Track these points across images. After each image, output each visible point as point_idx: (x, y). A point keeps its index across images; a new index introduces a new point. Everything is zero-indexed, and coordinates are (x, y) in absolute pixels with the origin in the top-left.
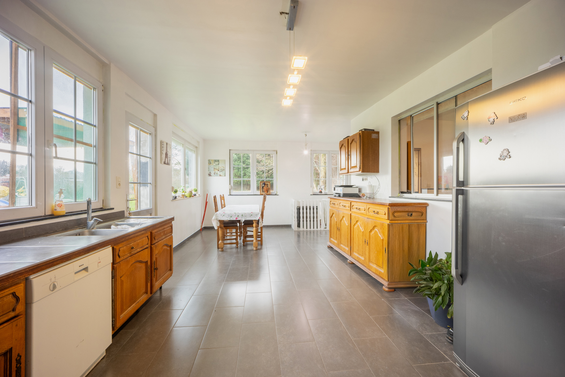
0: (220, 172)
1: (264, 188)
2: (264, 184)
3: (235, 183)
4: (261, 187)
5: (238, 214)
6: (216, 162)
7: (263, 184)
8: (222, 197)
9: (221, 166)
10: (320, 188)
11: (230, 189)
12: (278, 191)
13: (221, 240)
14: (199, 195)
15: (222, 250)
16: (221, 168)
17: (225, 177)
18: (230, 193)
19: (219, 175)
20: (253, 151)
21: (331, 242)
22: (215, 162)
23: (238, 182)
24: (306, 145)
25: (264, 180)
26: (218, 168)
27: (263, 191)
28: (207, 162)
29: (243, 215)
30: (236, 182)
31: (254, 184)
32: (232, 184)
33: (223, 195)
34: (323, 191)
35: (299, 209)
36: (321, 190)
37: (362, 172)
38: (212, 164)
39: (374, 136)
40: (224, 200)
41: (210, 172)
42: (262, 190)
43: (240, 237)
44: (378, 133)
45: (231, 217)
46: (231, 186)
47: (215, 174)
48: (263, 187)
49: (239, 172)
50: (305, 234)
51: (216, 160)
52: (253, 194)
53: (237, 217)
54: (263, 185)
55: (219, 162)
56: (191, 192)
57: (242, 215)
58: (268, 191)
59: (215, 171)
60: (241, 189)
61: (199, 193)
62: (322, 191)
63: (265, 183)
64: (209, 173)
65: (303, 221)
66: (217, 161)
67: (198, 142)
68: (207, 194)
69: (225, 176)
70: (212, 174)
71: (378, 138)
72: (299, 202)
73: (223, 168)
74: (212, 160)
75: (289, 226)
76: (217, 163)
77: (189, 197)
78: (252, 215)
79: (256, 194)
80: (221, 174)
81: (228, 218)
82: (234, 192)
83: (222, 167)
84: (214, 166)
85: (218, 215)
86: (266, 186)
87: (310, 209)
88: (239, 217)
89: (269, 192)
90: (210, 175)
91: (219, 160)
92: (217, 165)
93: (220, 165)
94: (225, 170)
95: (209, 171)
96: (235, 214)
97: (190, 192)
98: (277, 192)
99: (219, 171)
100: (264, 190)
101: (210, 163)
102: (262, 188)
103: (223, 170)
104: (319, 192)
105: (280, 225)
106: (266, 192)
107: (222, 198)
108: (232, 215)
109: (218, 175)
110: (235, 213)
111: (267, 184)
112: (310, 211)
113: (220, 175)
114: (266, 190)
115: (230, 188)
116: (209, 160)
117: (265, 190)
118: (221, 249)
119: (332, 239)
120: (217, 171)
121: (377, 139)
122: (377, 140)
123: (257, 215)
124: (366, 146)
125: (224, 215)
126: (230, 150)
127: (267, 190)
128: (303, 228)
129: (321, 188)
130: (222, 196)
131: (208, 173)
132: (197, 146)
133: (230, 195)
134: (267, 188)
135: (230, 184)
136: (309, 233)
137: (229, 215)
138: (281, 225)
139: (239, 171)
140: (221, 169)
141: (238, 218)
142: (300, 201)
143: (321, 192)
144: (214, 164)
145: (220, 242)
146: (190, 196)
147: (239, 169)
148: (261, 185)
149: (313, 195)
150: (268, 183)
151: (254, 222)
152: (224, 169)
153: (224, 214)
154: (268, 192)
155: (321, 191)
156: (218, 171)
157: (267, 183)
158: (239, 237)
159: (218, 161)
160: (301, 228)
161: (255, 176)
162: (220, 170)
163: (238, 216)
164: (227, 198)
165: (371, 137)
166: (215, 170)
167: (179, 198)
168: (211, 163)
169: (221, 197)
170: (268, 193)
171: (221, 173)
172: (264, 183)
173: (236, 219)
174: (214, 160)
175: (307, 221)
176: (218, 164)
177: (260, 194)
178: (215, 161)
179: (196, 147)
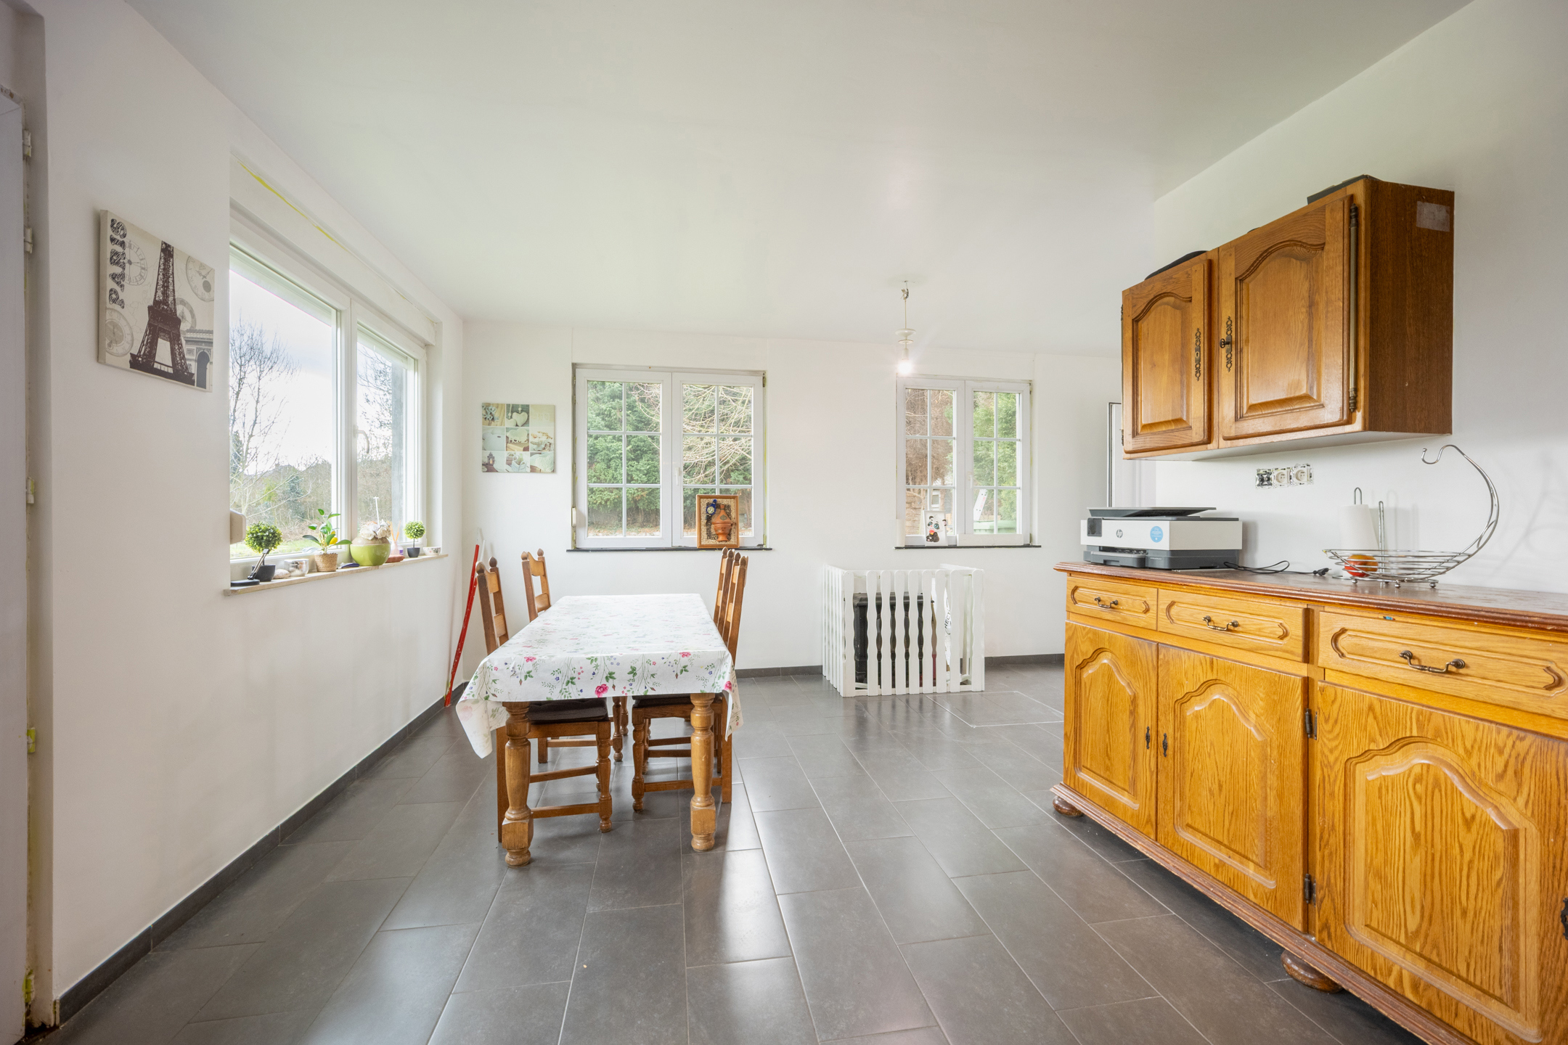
0: (532, 454)
1: (713, 520)
2: (716, 505)
3: (598, 507)
4: (704, 517)
5: (608, 662)
6: (515, 414)
7: (708, 505)
8: (532, 565)
9: (537, 429)
10: (929, 521)
11: (574, 528)
12: (768, 534)
13: (514, 805)
14: (437, 551)
15: (520, 860)
16: (536, 440)
17: (553, 475)
18: (574, 541)
19: (529, 470)
20: (672, 370)
21: (1076, 788)
22: (512, 412)
23: (606, 502)
24: (907, 335)
25: (713, 490)
26: (523, 439)
27: (709, 535)
28: (479, 413)
29: (639, 672)
30: (601, 503)
31: (671, 504)
32: (583, 506)
33: (541, 553)
34: (941, 535)
35: (861, 608)
36: (936, 530)
37: (1365, 429)
38: (497, 422)
39: (1428, 216)
40: (545, 575)
41: (491, 456)
42: (704, 529)
43: (618, 750)
44: (1445, 199)
45: (571, 681)
46: (579, 514)
47: (513, 462)
48: (709, 518)
49: (611, 471)
50: (886, 710)
51: (517, 406)
52: (670, 546)
53: (604, 682)
54: (711, 510)
55: (528, 413)
56: (381, 541)
57: (633, 671)
58: (729, 534)
59: (513, 452)
60: (621, 527)
61: (439, 542)
62: (939, 535)
63: (719, 501)
64: (486, 461)
65: (879, 656)
66: (520, 409)
67: (435, 324)
68: (477, 547)
69: (554, 471)
70: (500, 463)
71: (1448, 230)
72: (859, 580)
73: (544, 439)
74: (497, 406)
75: (812, 673)
76: (519, 418)
77: (370, 563)
78: (685, 669)
79: (683, 545)
80: (536, 464)
81: (551, 686)
82: (591, 538)
83: (540, 435)
84: (508, 430)
85: (495, 674)
86: (723, 513)
87: (907, 606)
88: (616, 682)
89: (733, 537)
90: (489, 467)
91: (528, 406)
92: (520, 428)
93: (533, 428)
94: (552, 446)
95: (484, 449)
96: (591, 668)
97: (375, 538)
98: (765, 537)
99: (528, 453)
100: (713, 531)
101: (489, 415)
102: (704, 521)
103: (547, 446)
104: (928, 538)
105: (778, 669)
106: (721, 538)
107: (534, 566)
108: (578, 670)
109: (522, 466)
110: (592, 660)
111: (727, 507)
112: (907, 615)
113: (533, 469)
114: (723, 529)
115: (574, 522)
116: (486, 407)
117: (720, 531)
118: (517, 853)
119: (1084, 776)
120: (518, 452)
121: (1442, 233)
122: (1443, 243)
123: (712, 666)
124: (1390, 271)
125: (528, 675)
126: (574, 366)
127: (728, 532)
128: (880, 683)
129: (934, 522)
130: (536, 557)
131: (479, 457)
132: (430, 340)
133: (577, 550)
134: (728, 520)
135: (574, 506)
136: (901, 705)
137: (559, 671)
138: (782, 668)
139: (609, 467)
140: (538, 445)
141: (609, 685)
142: (867, 573)
143: (934, 537)
144: (509, 423)
145: (507, 814)
146: (378, 561)
147: (610, 461)
148: (703, 510)
149: (907, 547)
150: (731, 503)
151: (695, 702)
152: (552, 441)
153: (529, 667)
154: (729, 539)
155: (935, 534)
156: (526, 449)
157: (725, 502)
158: (615, 749)
159: (526, 409)
160: (871, 688)
161: (676, 473)
162: (531, 446)
163: (610, 676)
164: (559, 563)
165: (1415, 220)
166: (509, 445)
167: (298, 572)
168: (496, 415)
169: (526, 566)
170: (728, 543)
171: (537, 461)
172: (715, 501)
173: (598, 692)
174: (508, 405)
175: (893, 656)
176: (526, 423)
177: (696, 545)
178: (513, 409)
179: (427, 346)
